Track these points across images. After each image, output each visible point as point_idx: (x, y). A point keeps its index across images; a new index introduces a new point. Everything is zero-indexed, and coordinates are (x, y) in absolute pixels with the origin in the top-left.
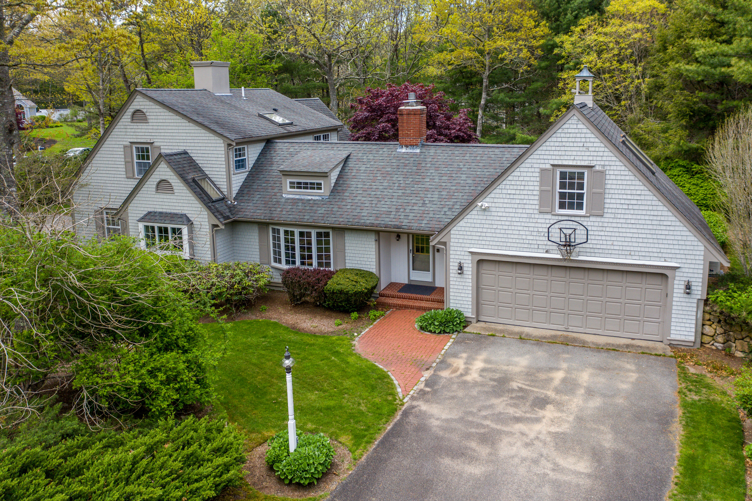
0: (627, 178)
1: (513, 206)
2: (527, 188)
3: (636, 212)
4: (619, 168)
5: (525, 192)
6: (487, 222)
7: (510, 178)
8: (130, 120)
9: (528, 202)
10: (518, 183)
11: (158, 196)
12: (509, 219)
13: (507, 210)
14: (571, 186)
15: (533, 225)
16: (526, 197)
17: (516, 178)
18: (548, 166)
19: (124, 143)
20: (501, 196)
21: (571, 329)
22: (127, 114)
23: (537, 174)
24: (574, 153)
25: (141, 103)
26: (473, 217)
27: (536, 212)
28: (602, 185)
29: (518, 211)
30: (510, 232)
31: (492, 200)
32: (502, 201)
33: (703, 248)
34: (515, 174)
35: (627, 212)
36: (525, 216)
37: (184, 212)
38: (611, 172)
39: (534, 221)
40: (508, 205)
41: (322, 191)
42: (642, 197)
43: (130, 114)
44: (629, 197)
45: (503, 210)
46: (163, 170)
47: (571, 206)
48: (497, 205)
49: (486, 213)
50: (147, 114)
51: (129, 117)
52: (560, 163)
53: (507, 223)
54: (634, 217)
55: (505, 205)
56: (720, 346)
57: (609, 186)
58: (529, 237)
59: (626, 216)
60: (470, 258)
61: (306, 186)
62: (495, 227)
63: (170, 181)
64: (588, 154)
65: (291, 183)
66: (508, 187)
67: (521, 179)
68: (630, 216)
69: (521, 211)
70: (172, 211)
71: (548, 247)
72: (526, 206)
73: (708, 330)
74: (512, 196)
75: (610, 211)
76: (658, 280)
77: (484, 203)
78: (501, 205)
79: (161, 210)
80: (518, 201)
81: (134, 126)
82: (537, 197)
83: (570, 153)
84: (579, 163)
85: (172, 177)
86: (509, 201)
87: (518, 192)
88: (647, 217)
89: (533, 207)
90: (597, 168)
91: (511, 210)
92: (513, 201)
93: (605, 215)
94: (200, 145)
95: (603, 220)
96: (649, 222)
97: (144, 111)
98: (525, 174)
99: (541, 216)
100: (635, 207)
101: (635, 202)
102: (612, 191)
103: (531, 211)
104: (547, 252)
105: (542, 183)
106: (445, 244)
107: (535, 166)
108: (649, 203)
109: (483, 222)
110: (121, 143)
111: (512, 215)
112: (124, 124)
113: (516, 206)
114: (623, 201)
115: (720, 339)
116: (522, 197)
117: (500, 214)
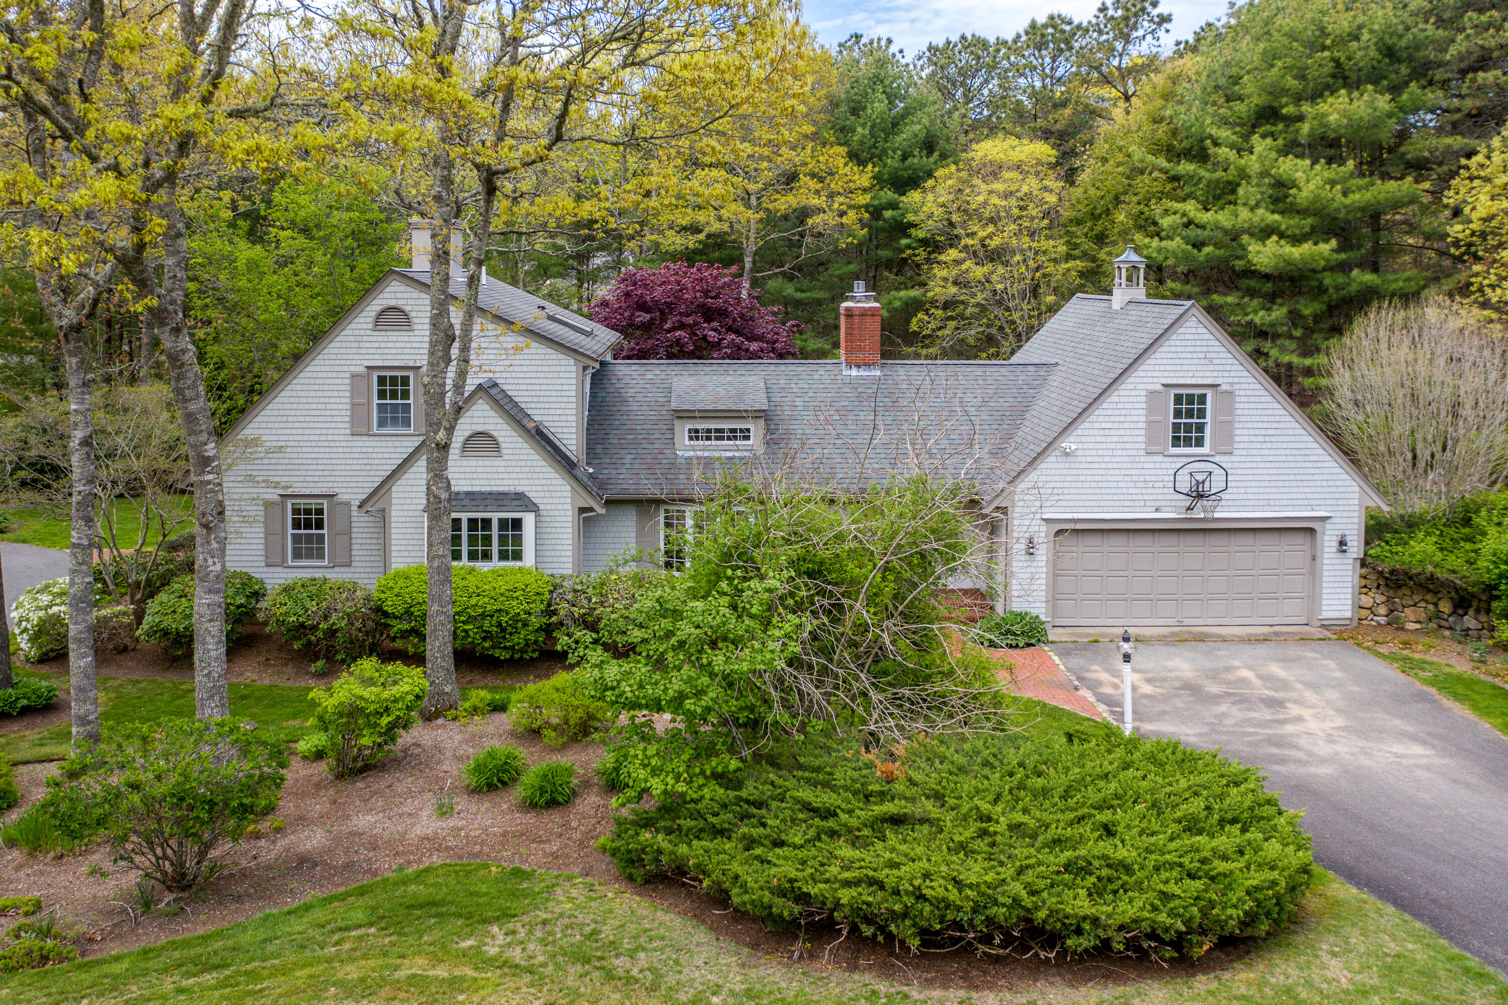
0: (1263, 399)
1: (1108, 446)
2: (1128, 419)
3: (1275, 445)
4: (1252, 386)
5: (1126, 425)
6: (1071, 472)
7: (1104, 406)
8: (370, 326)
9: (1130, 439)
10: (1116, 412)
11: (465, 463)
12: (1104, 466)
13: (1100, 453)
14: (1190, 414)
15: (1137, 472)
16: (1128, 432)
17: (1114, 406)
18: (1159, 387)
19: (352, 369)
20: (1091, 432)
21: (1186, 621)
22: (364, 314)
23: (1143, 399)
24: (1194, 368)
25: (399, 295)
26: (1050, 465)
27: (1142, 453)
28: (1231, 411)
29: (1116, 453)
30: (1105, 485)
31: (1078, 439)
32: (1093, 439)
33: (1357, 489)
34: (1112, 399)
35: (1264, 446)
36: (1127, 459)
37: (519, 489)
38: (1242, 393)
39: (1140, 466)
40: (1101, 446)
41: (750, 442)
42: (1282, 425)
43: (374, 314)
44: (1265, 425)
45: (1094, 453)
46: (480, 414)
47: (1188, 442)
48: (1086, 446)
49: (1070, 459)
50: (413, 314)
51: (370, 320)
52: (1174, 381)
53: (1101, 472)
54: (1273, 452)
55: (1097, 446)
56: (1383, 620)
57: (1239, 412)
58: (1132, 491)
59: (1262, 452)
60: (1044, 529)
61: (720, 434)
62: (1082, 478)
63: (495, 434)
64: (1212, 368)
65: (690, 431)
66: (1101, 419)
67: (1120, 406)
68: (1267, 452)
69: (1120, 453)
70: (494, 489)
71: (1158, 504)
72: (1128, 446)
73: (1366, 601)
74: (1107, 432)
75: (1241, 446)
76: (1300, 539)
77: (1068, 443)
78: (1091, 446)
79: (469, 489)
80: (1116, 439)
81: (381, 336)
82: (1143, 432)
83: (1187, 368)
84: (1200, 382)
85: (499, 427)
86: (1103, 439)
87: (1116, 426)
88: (1288, 452)
89: (1138, 446)
90: (1224, 387)
91: (1106, 453)
92: (1109, 439)
93: (1236, 452)
94: (525, 369)
95: (1232, 458)
96: (1291, 458)
97: (407, 308)
98: (1125, 399)
99: (1149, 458)
100: (1273, 439)
101: (1273, 432)
102: (1243, 419)
103: (1135, 453)
104: (1157, 510)
105: (1150, 411)
106: (1004, 510)
107: (1140, 386)
108: (1290, 432)
109: (1065, 472)
110: (345, 368)
111: (1108, 459)
112: (356, 332)
113: (1113, 446)
114: (1257, 432)
115: (1382, 610)
116: (1122, 432)
117: (1089, 459)
